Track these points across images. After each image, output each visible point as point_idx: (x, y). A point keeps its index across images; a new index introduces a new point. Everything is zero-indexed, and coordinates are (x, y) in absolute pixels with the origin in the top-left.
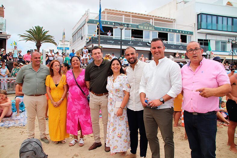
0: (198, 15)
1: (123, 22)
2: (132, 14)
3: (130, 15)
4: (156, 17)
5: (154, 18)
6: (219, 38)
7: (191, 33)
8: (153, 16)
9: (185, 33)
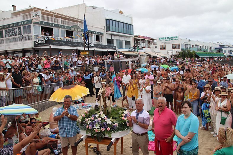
0: (106, 20)
1: (60, 24)
2: (55, 14)
3: (53, 15)
4: (72, 17)
5: (70, 18)
6: (118, 38)
7: (102, 34)
8: (70, 17)
9: (99, 34)
